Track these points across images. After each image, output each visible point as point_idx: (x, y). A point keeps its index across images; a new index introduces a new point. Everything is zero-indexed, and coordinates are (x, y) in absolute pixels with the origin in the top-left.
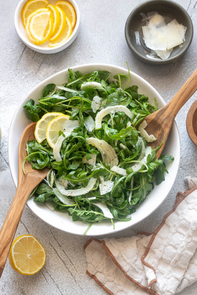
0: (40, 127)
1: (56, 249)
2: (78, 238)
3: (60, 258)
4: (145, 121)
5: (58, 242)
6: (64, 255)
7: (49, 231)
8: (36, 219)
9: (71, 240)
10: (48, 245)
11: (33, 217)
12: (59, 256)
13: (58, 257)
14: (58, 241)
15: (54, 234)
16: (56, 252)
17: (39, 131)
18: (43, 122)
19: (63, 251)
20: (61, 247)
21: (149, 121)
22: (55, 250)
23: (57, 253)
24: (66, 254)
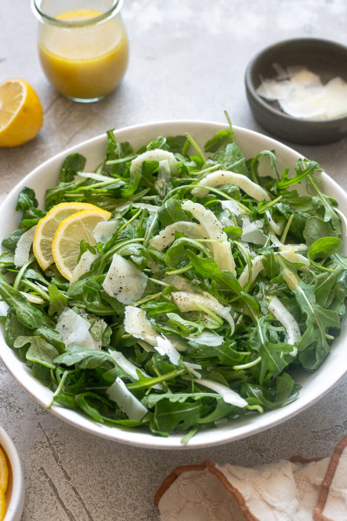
1: (56, 484)
2: (115, 460)
3: (64, 507)
5: (64, 468)
6: (75, 501)
7: (45, 440)
8: (17, 412)
9: (96, 465)
10: (37, 474)
11: (10, 406)
12: (62, 503)
13: (58, 504)
14: (63, 465)
15: (55, 447)
16: (55, 490)
19: (74, 489)
20: (69, 478)
22: (52, 485)
23: (58, 495)
24: (80, 499)
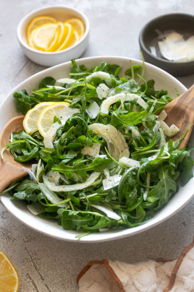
0: (31, 116)
1: (36, 283)
2: (69, 268)
4: (164, 111)
5: (40, 274)
7: (29, 257)
8: (13, 241)
9: (58, 271)
10: (25, 277)
11: (9, 238)
14: (40, 272)
15: (35, 261)
16: (36, 287)
17: (29, 120)
18: (35, 112)
19: (46, 285)
20: (43, 280)
21: (169, 111)
22: (34, 284)
23: (37, 289)
